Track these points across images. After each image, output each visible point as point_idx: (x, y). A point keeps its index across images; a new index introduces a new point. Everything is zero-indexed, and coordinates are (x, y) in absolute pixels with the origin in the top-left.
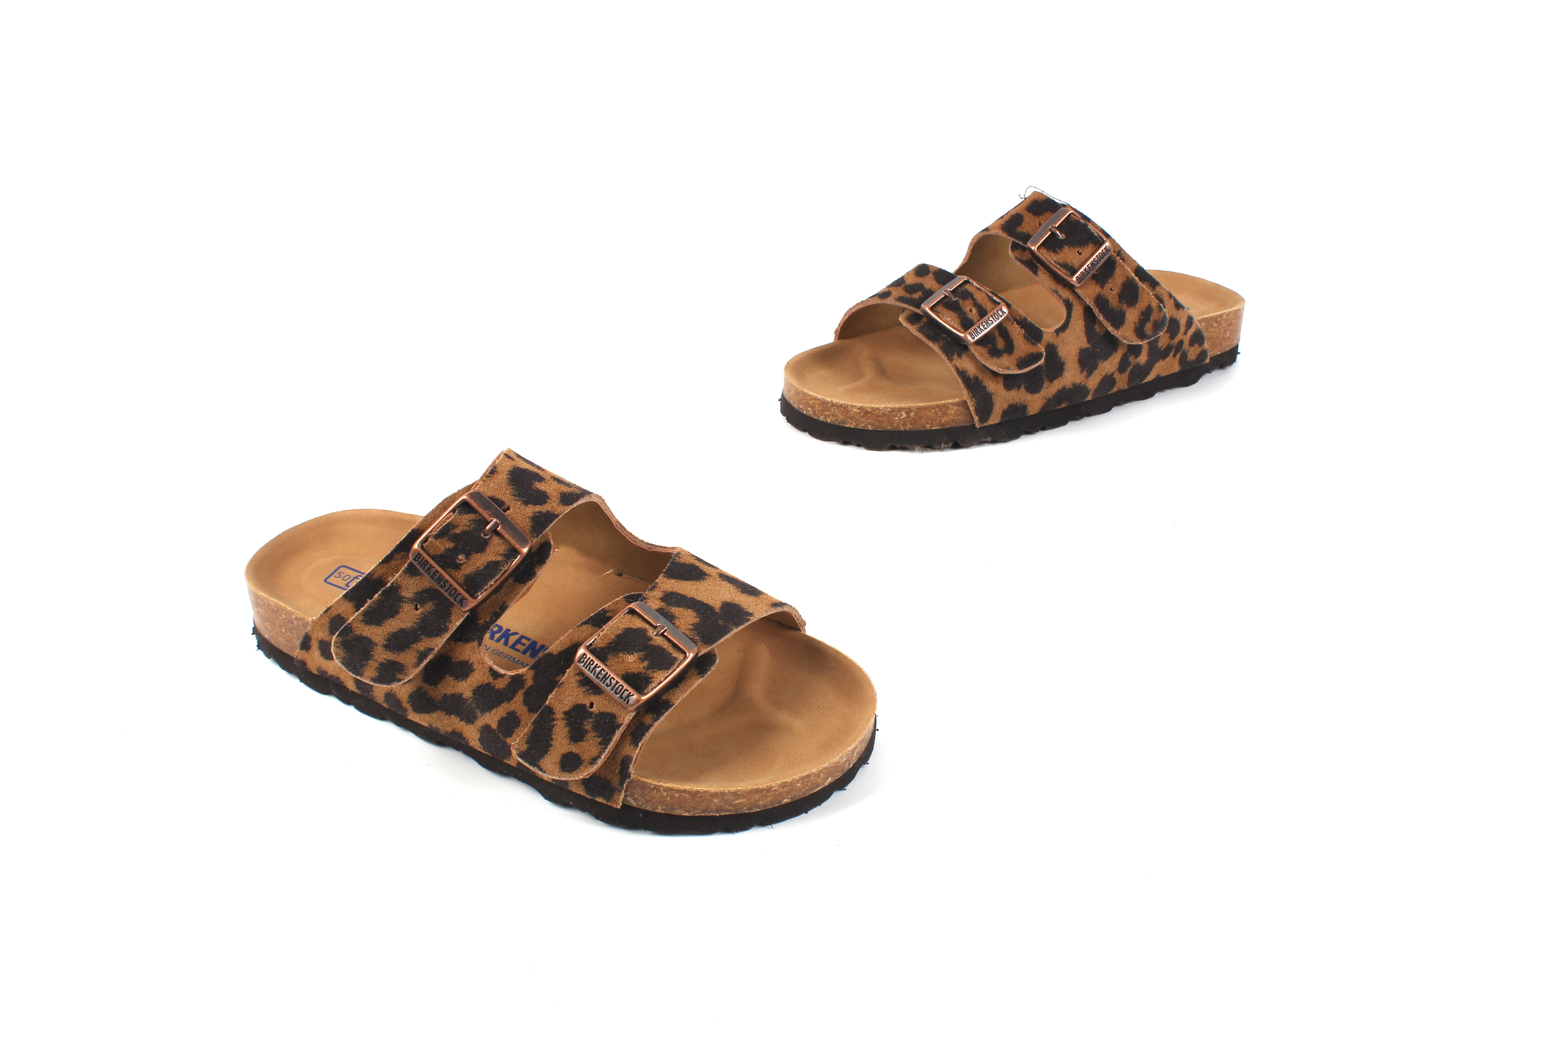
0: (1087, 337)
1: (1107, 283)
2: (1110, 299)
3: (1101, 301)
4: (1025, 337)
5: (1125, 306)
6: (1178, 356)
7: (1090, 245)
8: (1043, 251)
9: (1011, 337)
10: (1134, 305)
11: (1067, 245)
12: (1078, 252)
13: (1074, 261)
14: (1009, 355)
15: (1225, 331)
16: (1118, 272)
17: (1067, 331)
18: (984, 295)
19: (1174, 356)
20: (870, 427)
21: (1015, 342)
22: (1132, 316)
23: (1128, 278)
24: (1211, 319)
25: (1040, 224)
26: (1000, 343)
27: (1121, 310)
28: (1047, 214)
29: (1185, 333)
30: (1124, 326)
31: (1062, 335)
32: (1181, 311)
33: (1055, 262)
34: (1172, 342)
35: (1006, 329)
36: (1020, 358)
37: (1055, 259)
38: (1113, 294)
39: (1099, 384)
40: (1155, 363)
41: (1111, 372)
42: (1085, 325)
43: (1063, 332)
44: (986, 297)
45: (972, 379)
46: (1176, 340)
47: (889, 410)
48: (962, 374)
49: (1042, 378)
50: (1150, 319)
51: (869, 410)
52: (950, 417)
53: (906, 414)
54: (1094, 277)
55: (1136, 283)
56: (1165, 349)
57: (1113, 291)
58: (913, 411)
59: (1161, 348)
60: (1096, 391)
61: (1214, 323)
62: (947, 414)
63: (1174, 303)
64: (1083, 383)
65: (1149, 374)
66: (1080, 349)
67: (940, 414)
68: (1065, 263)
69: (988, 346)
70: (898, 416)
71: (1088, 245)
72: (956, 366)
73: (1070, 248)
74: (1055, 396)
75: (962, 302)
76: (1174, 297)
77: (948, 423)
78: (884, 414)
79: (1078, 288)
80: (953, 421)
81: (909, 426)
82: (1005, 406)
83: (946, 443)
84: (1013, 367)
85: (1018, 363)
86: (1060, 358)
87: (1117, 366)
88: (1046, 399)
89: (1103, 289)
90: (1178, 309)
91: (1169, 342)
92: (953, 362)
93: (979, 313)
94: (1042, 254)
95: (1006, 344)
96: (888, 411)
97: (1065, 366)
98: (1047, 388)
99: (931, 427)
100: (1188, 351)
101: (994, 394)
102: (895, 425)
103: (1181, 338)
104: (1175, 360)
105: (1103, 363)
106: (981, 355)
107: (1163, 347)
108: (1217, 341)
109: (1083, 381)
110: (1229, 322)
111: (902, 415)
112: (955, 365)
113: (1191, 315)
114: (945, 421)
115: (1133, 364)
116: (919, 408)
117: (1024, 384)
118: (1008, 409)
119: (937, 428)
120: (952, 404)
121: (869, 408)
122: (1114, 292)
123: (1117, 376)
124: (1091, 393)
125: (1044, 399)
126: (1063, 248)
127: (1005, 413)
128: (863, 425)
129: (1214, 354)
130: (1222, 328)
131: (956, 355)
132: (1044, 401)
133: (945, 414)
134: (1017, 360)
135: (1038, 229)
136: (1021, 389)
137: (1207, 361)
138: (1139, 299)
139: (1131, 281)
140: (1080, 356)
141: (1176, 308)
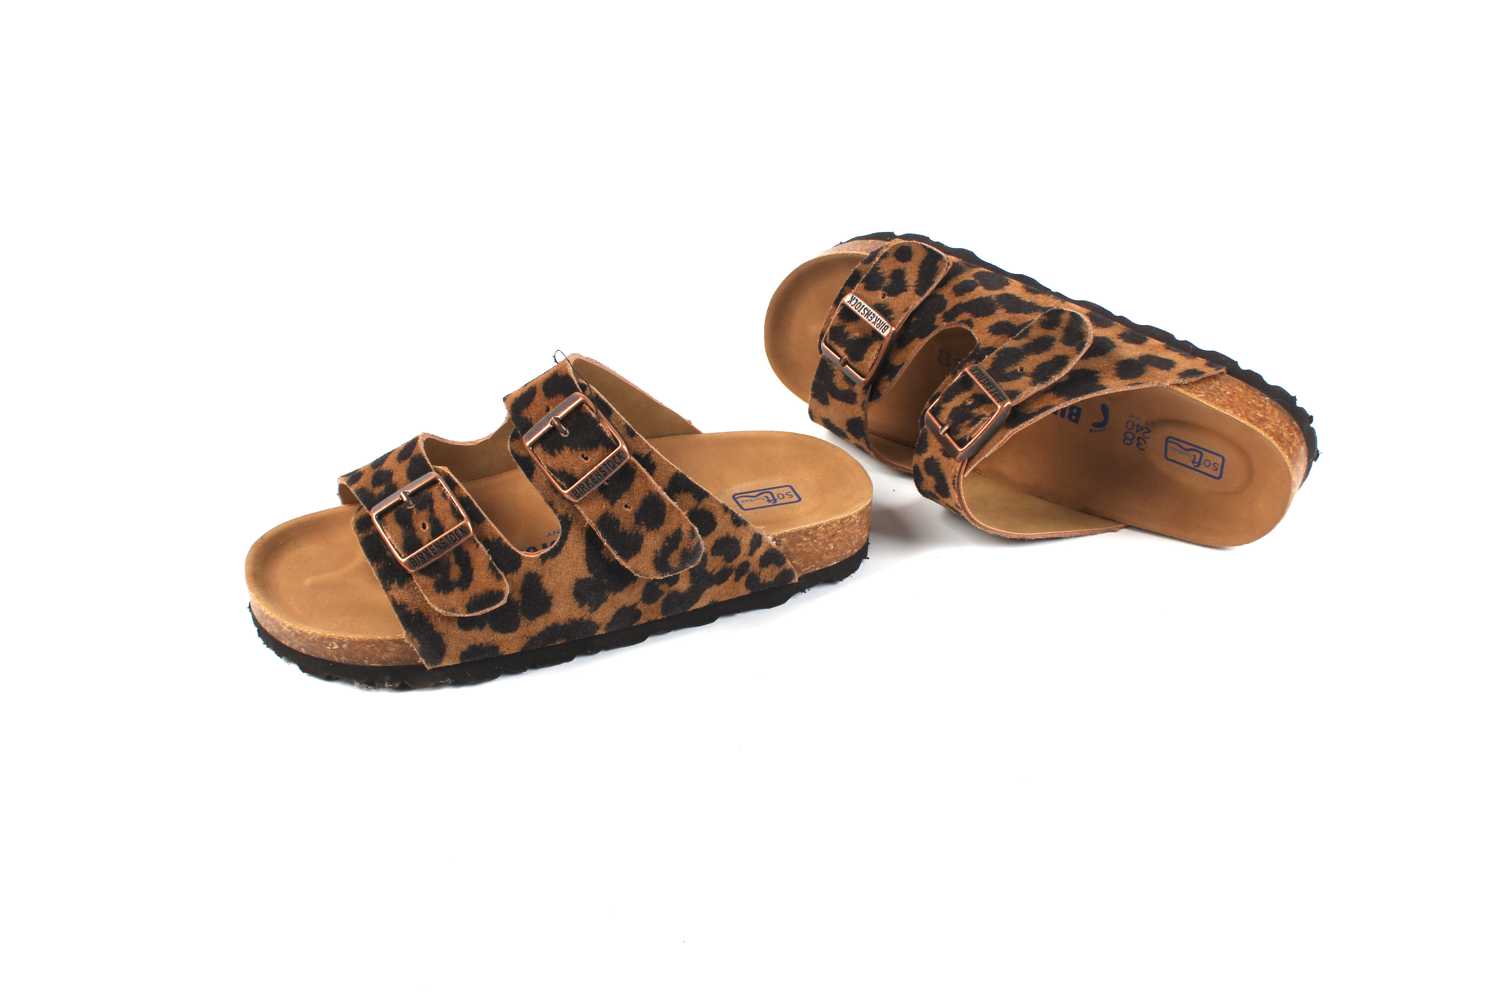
0: (588, 565)
1: (620, 498)
2: (622, 520)
3: (607, 522)
4: (491, 566)
5: (644, 529)
6: (744, 579)
7: (600, 448)
8: (539, 449)
9: (472, 565)
10: (658, 528)
11: (568, 446)
12: (583, 456)
13: (576, 468)
14: (463, 590)
15: (826, 544)
16: (637, 483)
17: (558, 558)
18: (447, 505)
19: (737, 579)
20: (303, 650)
21: (475, 573)
22: (652, 542)
23: (651, 492)
24: (799, 532)
25: (548, 410)
26: (455, 572)
27: (637, 534)
28: (559, 397)
29: (751, 553)
30: (638, 556)
31: (550, 563)
32: (742, 528)
33: (548, 468)
34: (729, 565)
35: (467, 553)
36: (475, 596)
37: (549, 464)
38: (628, 512)
39: (614, 617)
40: (705, 589)
41: (632, 603)
42: (587, 549)
43: (551, 558)
44: (449, 508)
45: (412, 615)
46: (737, 562)
47: (319, 637)
48: (399, 608)
49: (516, 615)
50: (678, 546)
51: (299, 633)
52: (393, 655)
53: (338, 645)
54: (602, 489)
55: (663, 500)
56: (718, 573)
57: (630, 508)
58: (345, 643)
59: (712, 572)
60: (609, 625)
61: (802, 536)
62: (388, 651)
63: (732, 518)
64: (585, 618)
65: (697, 601)
66: (577, 579)
67: (379, 651)
68: (562, 470)
69: (437, 577)
70: (330, 645)
71: (597, 447)
72: (393, 598)
73: (571, 450)
74: (542, 634)
75: (417, 512)
76: (732, 511)
77: (391, 661)
78: (313, 639)
79: (576, 503)
80: (397, 659)
81: (344, 658)
82: (464, 647)
83: (390, 683)
84: (460, 609)
85: (470, 603)
86: (545, 591)
87: (640, 596)
88: (527, 638)
89: (614, 506)
90: (739, 525)
91: (724, 565)
92: (390, 592)
93: (432, 531)
94: (536, 454)
95: (462, 574)
96: (318, 639)
97: (552, 600)
98: (527, 626)
99: (370, 662)
100: (760, 573)
101: (444, 634)
102: (329, 654)
103: (745, 559)
104: (738, 583)
105: (614, 594)
106: (424, 587)
107: (715, 572)
108: (812, 555)
109: (586, 615)
110: (830, 534)
111: (334, 646)
112: (392, 596)
113: (758, 532)
114: (387, 658)
115: (667, 592)
116: (352, 643)
117: (490, 623)
118: (468, 650)
119: (377, 665)
120: (390, 641)
121: (298, 630)
122: (630, 510)
123: (641, 607)
124: (603, 627)
125: (525, 638)
126: (563, 449)
127: (464, 655)
128: (297, 647)
129: (810, 570)
130: (820, 541)
131: (396, 583)
132: (525, 640)
133: (384, 650)
134: (471, 598)
135: (542, 416)
136: (485, 628)
137: (796, 580)
138: (666, 520)
139: (655, 497)
140: (575, 588)
141: (734, 524)
